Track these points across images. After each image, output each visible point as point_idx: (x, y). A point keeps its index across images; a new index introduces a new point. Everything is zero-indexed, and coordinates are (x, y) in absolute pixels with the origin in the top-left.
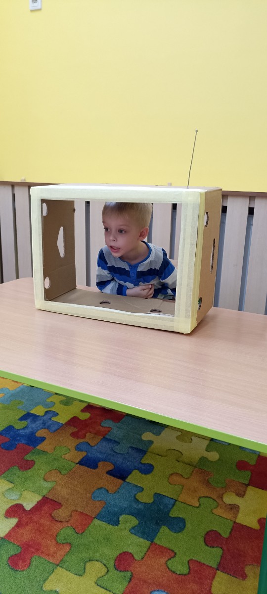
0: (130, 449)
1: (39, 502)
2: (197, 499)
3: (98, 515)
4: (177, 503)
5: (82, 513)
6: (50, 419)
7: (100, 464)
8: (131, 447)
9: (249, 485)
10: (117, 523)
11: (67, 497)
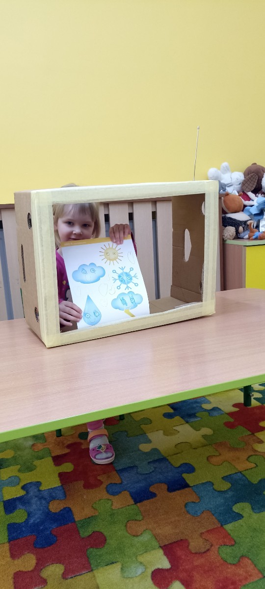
0: (152, 465)
1: (166, 554)
2: (247, 462)
3: (219, 521)
4: (242, 472)
5: (208, 531)
6: (39, 491)
7: (152, 489)
8: (149, 463)
9: (253, 434)
10: (239, 516)
11: (177, 531)
